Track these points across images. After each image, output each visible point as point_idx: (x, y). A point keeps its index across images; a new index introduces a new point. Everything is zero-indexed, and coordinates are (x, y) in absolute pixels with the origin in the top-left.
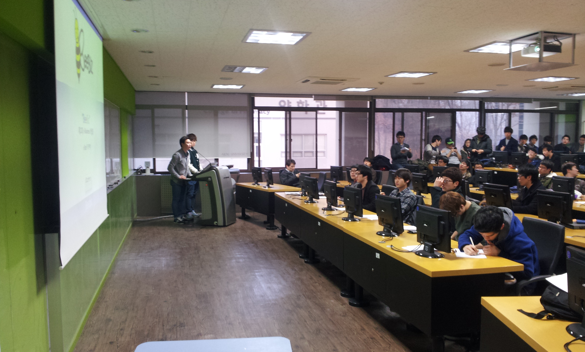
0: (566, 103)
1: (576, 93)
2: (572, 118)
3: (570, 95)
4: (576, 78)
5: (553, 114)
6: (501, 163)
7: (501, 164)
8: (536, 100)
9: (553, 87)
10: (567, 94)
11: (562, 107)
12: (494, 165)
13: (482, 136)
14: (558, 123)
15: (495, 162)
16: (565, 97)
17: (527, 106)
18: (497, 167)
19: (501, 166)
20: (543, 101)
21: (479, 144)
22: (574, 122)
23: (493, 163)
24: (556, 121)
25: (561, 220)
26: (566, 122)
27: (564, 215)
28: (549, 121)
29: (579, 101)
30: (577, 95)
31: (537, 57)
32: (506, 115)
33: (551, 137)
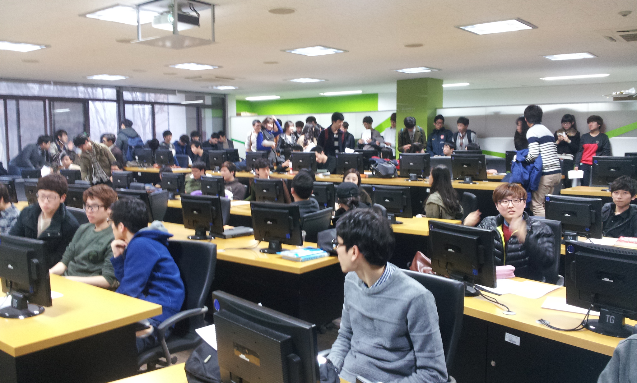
0: (212, 98)
1: (221, 86)
2: (219, 113)
3: (215, 88)
4: (220, 67)
5: (199, 109)
6: (145, 162)
8: (180, 92)
10: (212, 87)
11: (208, 101)
12: (138, 165)
14: (205, 118)
15: (138, 161)
16: (209, 90)
17: (172, 99)
18: (141, 167)
20: (190, 94)
22: (221, 117)
24: (203, 116)
25: (210, 229)
26: (213, 118)
27: (214, 223)
28: (195, 115)
29: (225, 95)
30: (222, 88)
31: (171, 29)
32: (148, 108)
33: (198, 133)
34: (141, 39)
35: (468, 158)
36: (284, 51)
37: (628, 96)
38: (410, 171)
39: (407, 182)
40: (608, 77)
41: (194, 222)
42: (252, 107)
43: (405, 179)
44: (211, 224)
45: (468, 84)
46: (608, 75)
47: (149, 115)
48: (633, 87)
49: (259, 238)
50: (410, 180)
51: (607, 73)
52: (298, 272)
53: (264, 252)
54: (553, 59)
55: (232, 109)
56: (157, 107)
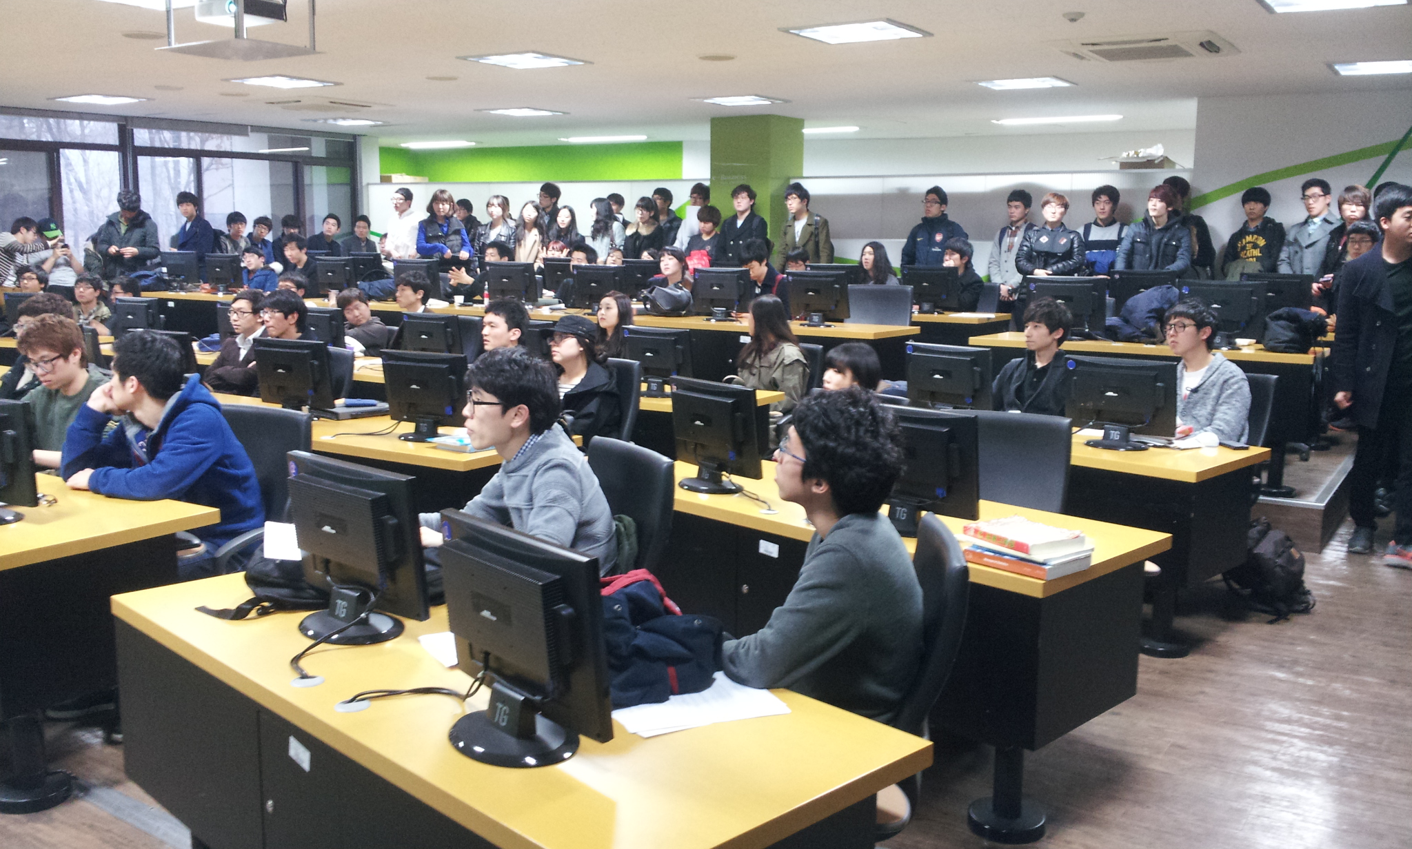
0: (327, 142)
1: (344, 119)
2: (342, 175)
3: (331, 122)
4: (336, 84)
5: (298, 164)
6: (184, 281)
7: (185, 284)
8: (257, 129)
9: (289, 102)
10: (326, 120)
11: (319, 149)
12: (167, 286)
13: (133, 214)
14: (311, 185)
15: (167, 278)
16: (319, 126)
17: (237, 143)
18: (174, 289)
19: (182, 289)
20: (275, 133)
21: (125, 234)
22: (347, 184)
23: (165, 281)
24: (307, 181)
25: (310, 402)
26: (330, 185)
27: (315, 390)
28: (290, 180)
29: (355, 137)
30: (347, 124)
31: (230, 23)
32: (185, 163)
33: (295, 220)
34: (174, 45)
35: (816, 279)
36: (465, 58)
37: (1145, 160)
38: (714, 302)
39: (707, 323)
40: (1120, 120)
41: (280, 388)
42: (418, 162)
43: (705, 318)
44: (310, 392)
45: (856, 129)
46: (1121, 117)
47: (190, 175)
48: (1160, 142)
49: (398, 417)
50: (713, 321)
51: (1120, 114)
52: (461, 469)
53: (407, 439)
54: (997, 88)
55: (370, 167)
56: (206, 161)
